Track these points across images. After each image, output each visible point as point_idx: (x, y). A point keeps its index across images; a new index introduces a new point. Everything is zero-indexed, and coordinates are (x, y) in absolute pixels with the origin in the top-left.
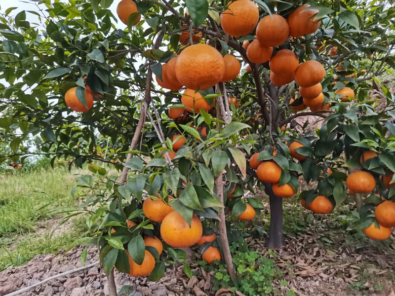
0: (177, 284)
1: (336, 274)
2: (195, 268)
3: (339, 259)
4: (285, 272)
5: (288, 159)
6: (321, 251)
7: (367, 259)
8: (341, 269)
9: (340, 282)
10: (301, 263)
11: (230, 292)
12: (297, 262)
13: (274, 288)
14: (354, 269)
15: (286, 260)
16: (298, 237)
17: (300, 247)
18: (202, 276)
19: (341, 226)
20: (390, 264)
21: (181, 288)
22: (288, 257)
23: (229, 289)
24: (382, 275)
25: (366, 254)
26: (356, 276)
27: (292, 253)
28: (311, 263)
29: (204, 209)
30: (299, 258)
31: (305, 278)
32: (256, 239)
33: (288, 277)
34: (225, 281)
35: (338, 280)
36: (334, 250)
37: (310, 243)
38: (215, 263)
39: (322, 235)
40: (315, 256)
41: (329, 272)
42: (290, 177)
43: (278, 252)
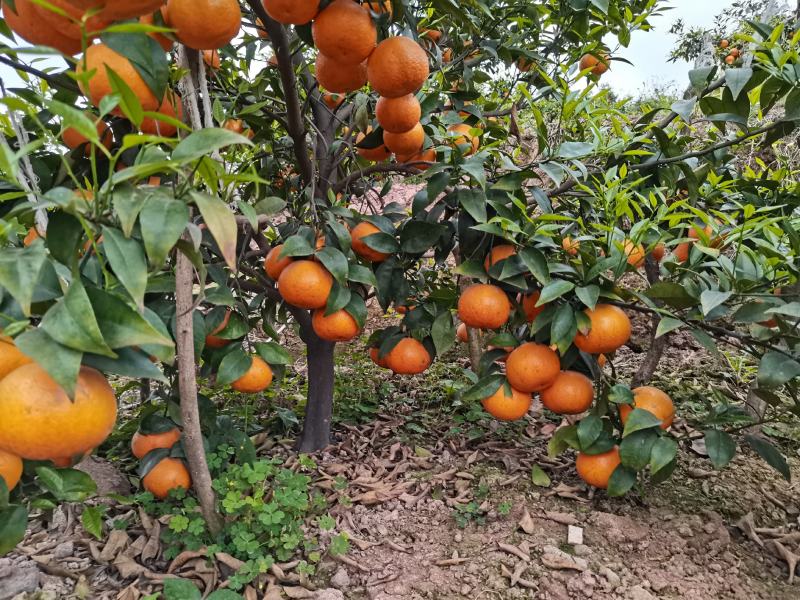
0: (73, 555)
1: (430, 493)
2: (125, 512)
3: (438, 462)
4: (331, 498)
5: (347, 256)
6: (404, 449)
7: (486, 458)
8: (440, 482)
9: (438, 508)
10: (365, 476)
11: (203, 557)
12: (358, 476)
13: (306, 536)
14: (464, 479)
15: (335, 474)
16: (363, 426)
17: (365, 445)
18: (142, 528)
19: (443, 401)
20: (523, 465)
21: (82, 564)
22: (338, 468)
23: (202, 552)
24: (510, 485)
25: (484, 449)
26: (466, 493)
27: (348, 458)
28: (384, 476)
29: (115, 351)
30: (362, 467)
31: (371, 506)
32: (276, 437)
33: (337, 509)
34: (193, 534)
35: (433, 504)
36: (429, 446)
37: (384, 437)
38: (173, 496)
39: (407, 418)
40: (392, 462)
41: (417, 490)
42: (349, 296)
43: (321, 458)
